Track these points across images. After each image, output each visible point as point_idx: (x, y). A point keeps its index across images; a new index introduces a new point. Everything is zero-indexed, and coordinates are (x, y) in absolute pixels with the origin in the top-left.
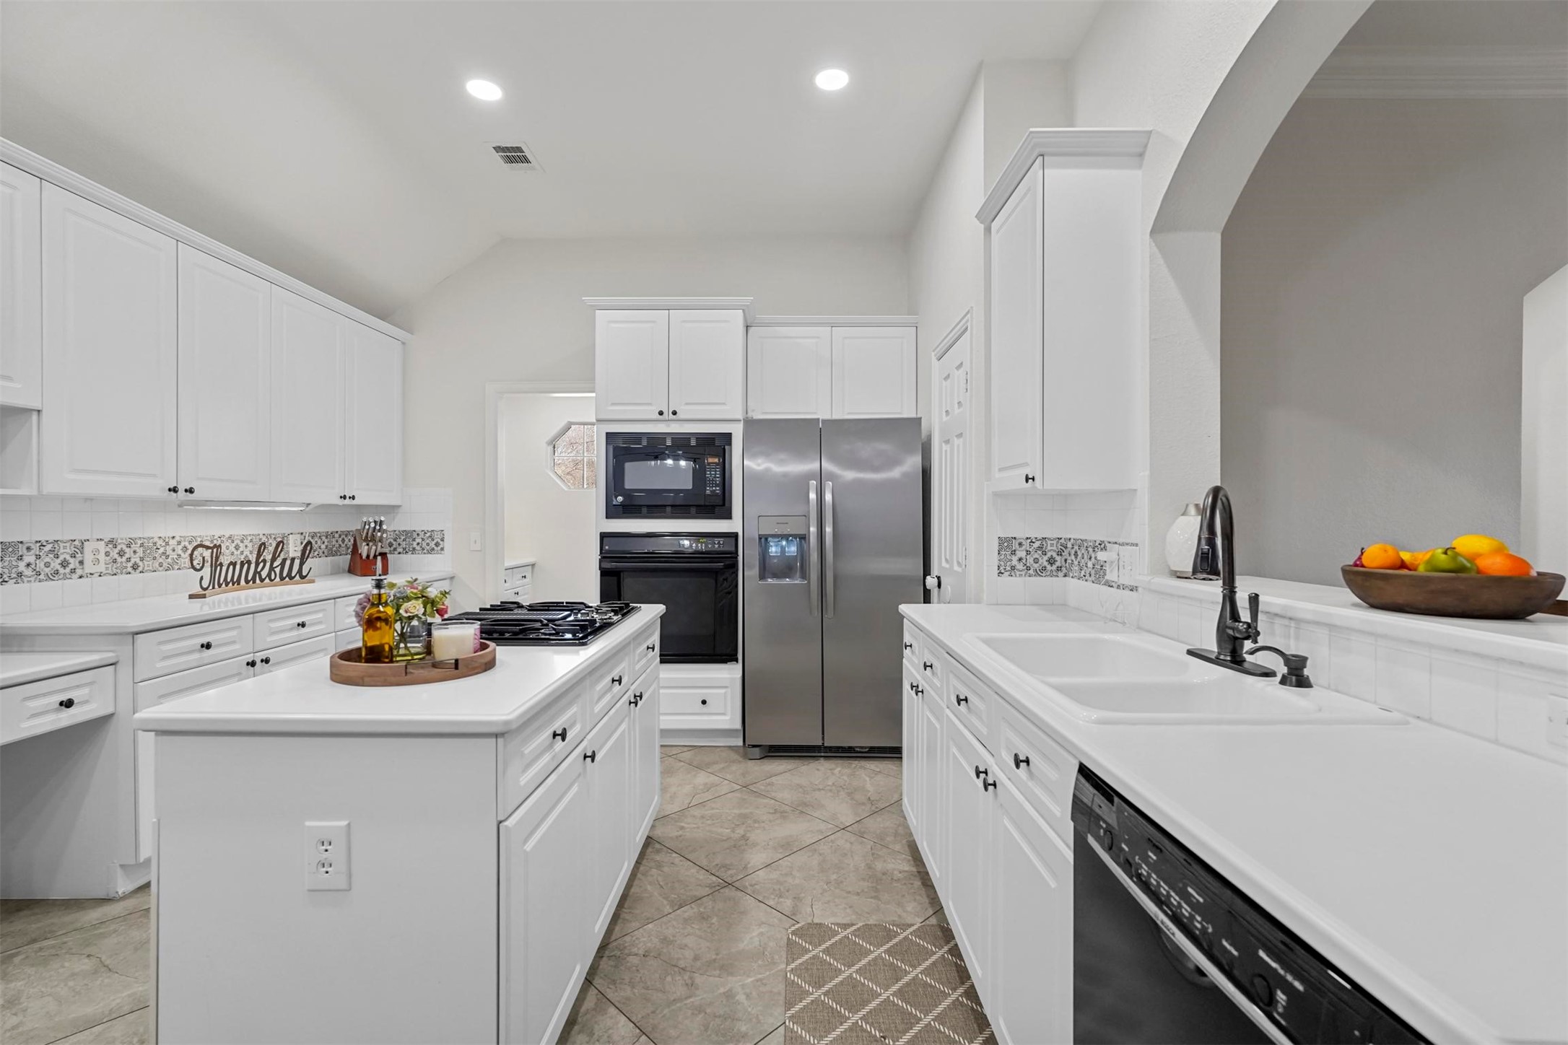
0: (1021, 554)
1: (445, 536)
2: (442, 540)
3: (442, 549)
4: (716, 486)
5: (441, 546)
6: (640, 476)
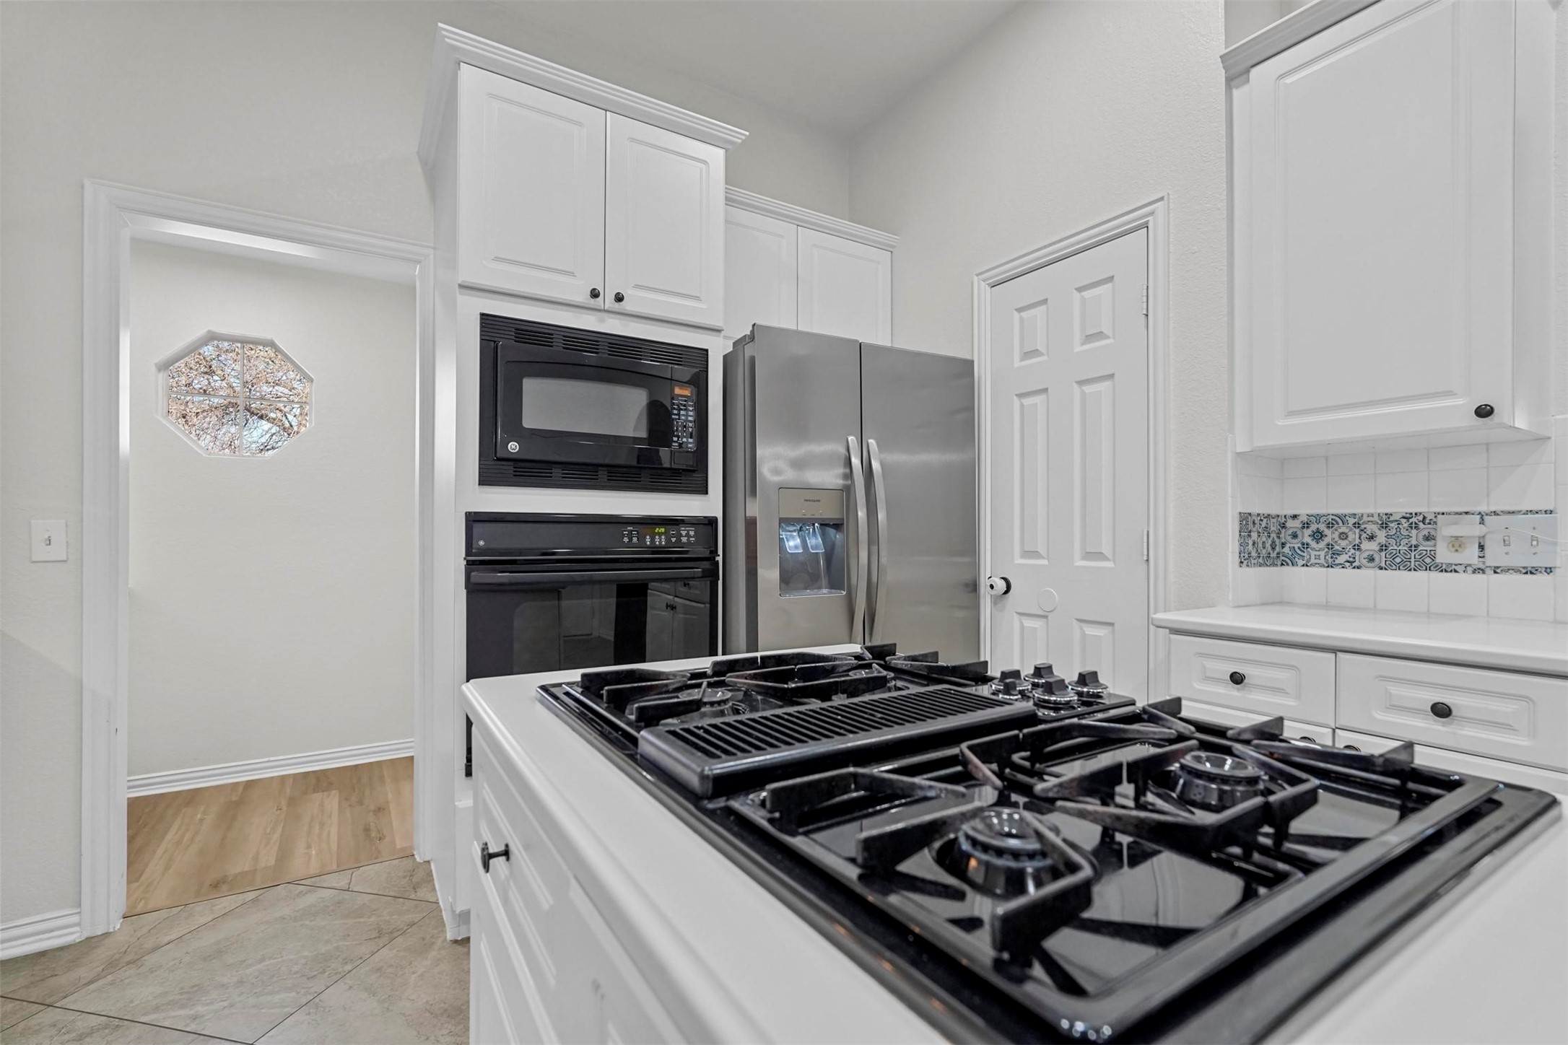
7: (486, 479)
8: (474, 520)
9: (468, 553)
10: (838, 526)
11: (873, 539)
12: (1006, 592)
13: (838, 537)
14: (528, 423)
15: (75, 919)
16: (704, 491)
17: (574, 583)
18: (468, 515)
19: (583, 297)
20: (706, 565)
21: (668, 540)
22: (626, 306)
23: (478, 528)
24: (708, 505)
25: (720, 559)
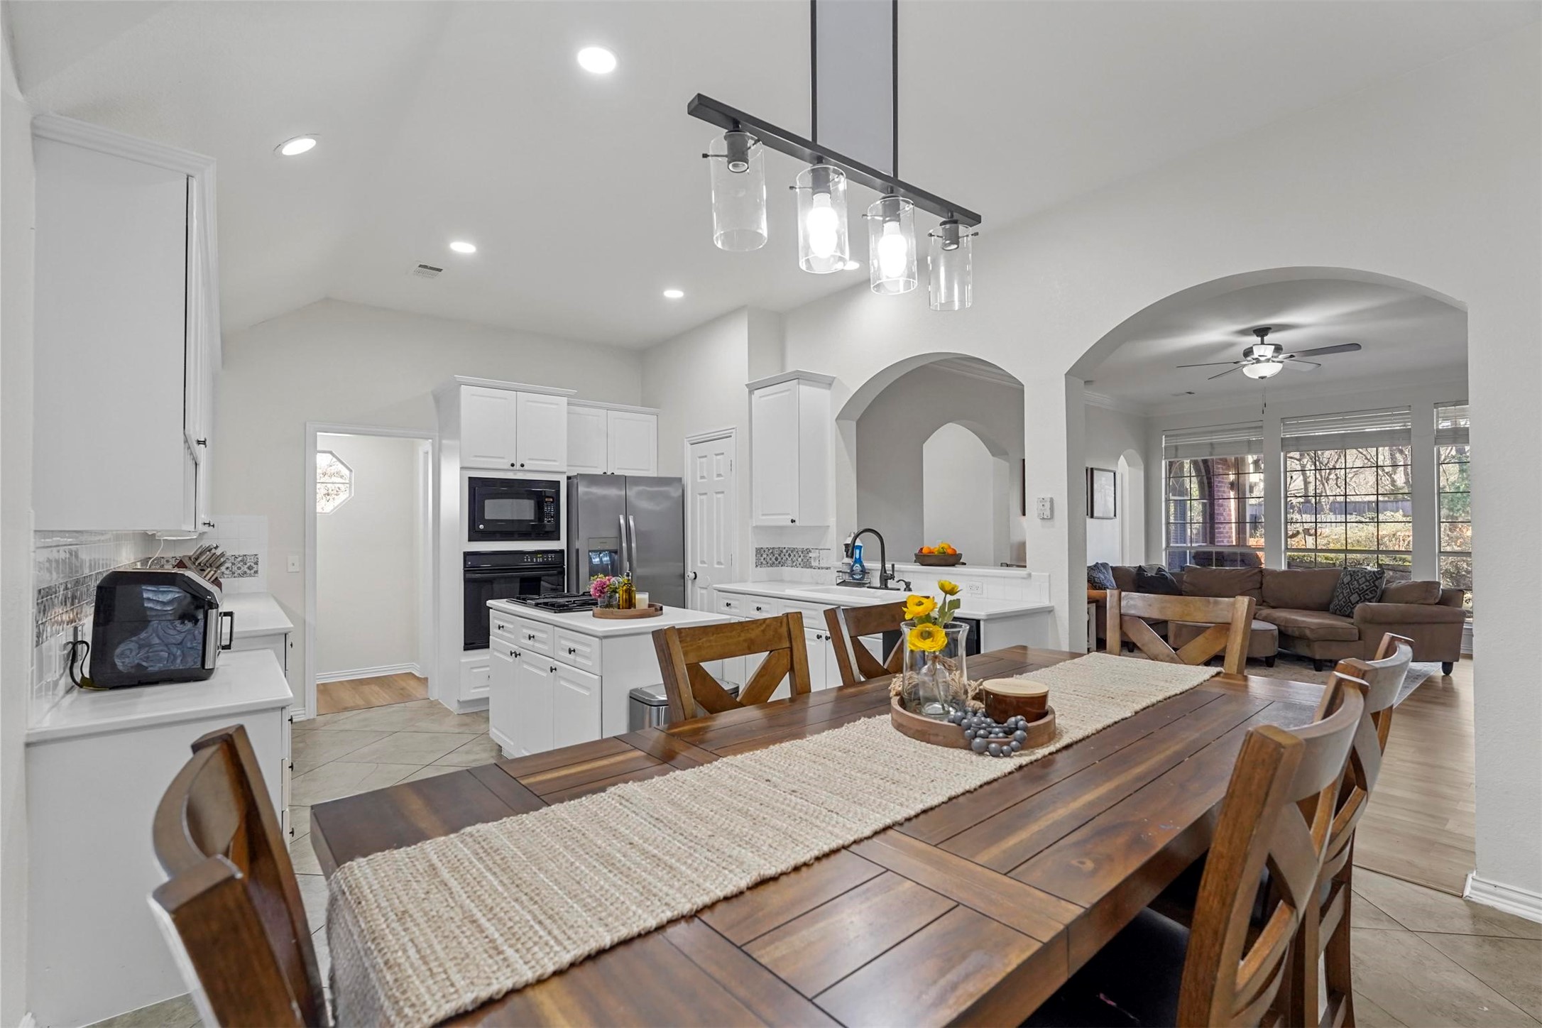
0: (765, 556)
1: (260, 560)
2: (256, 563)
3: (256, 572)
4: (552, 517)
5: (255, 569)
6: (496, 510)
7: (472, 538)
8: (466, 554)
9: (465, 567)
10: (616, 552)
11: (630, 559)
12: (695, 578)
13: (616, 557)
14: (487, 517)
15: (303, 712)
16: (559, 539)
17: (498, 577)
18: (464, 553)
19: (509, 466)
20: (559, 569)
21: (543, 559)
22: (525, 468)
23: (468, 558)
24: (561, 545)
25: (566, 567)
